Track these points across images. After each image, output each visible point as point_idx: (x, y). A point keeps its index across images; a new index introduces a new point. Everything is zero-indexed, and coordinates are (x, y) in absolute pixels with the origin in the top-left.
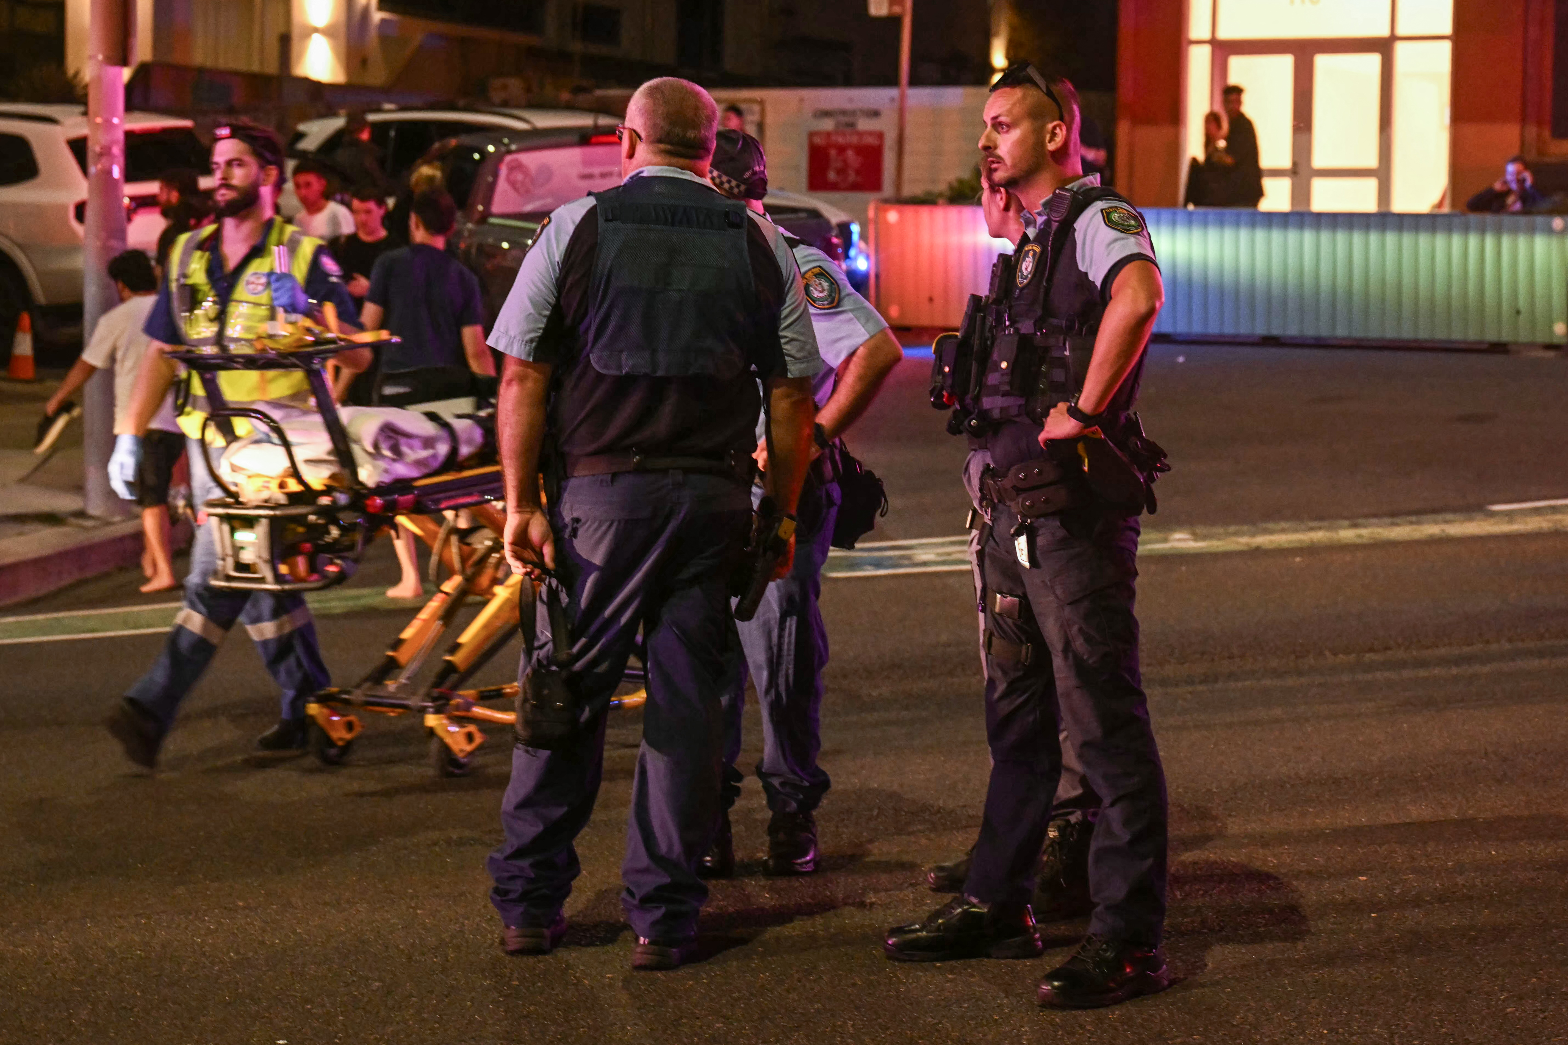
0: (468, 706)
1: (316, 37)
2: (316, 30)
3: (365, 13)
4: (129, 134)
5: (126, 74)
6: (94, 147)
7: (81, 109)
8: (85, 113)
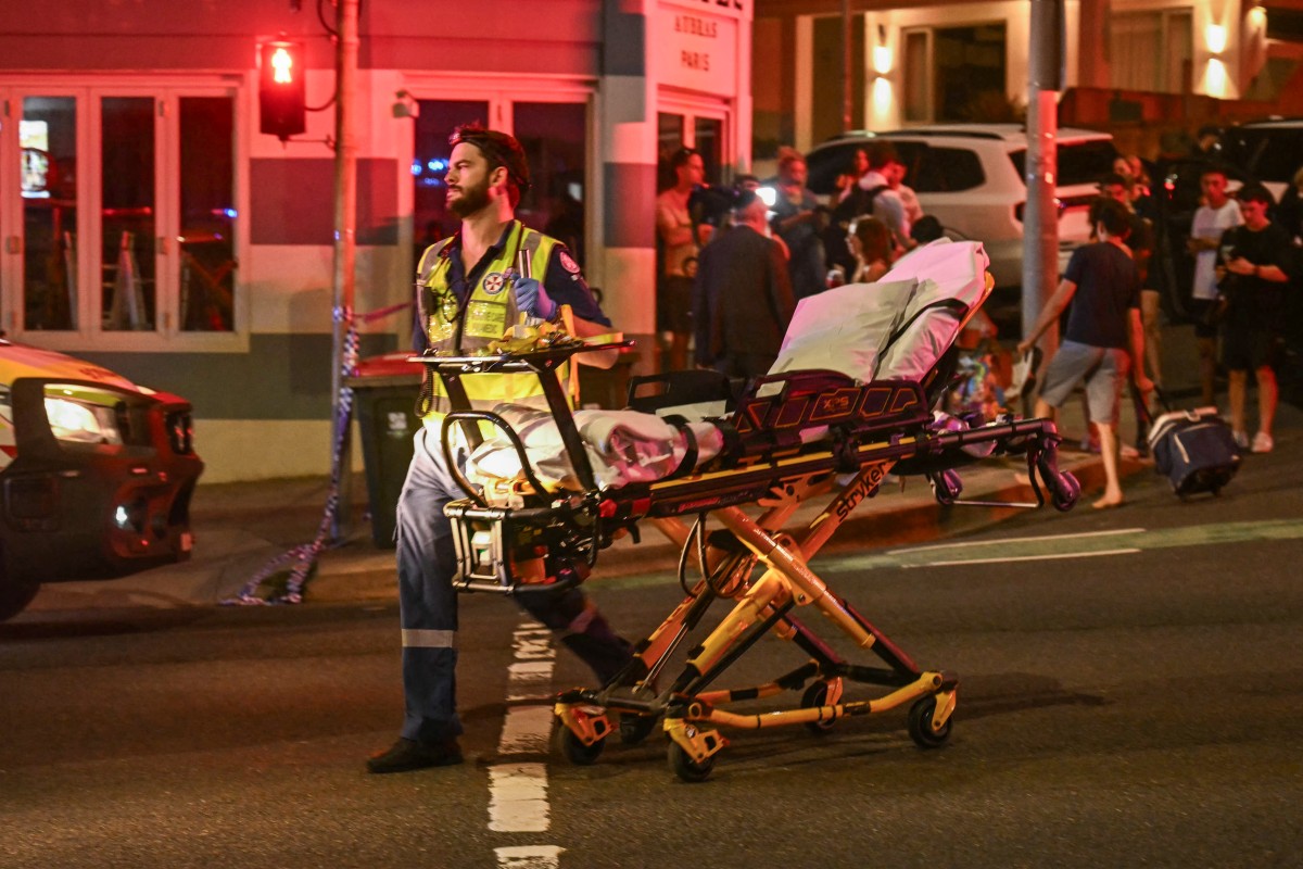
0: (707, 711)
1: (1213, 62)
2: (1214, 56)
3: (1256, 38)
4: (1060, 147)
5: (1057, 96)
6: (1030, 158)
7: (1020, 127)
8: (1024, 131)
